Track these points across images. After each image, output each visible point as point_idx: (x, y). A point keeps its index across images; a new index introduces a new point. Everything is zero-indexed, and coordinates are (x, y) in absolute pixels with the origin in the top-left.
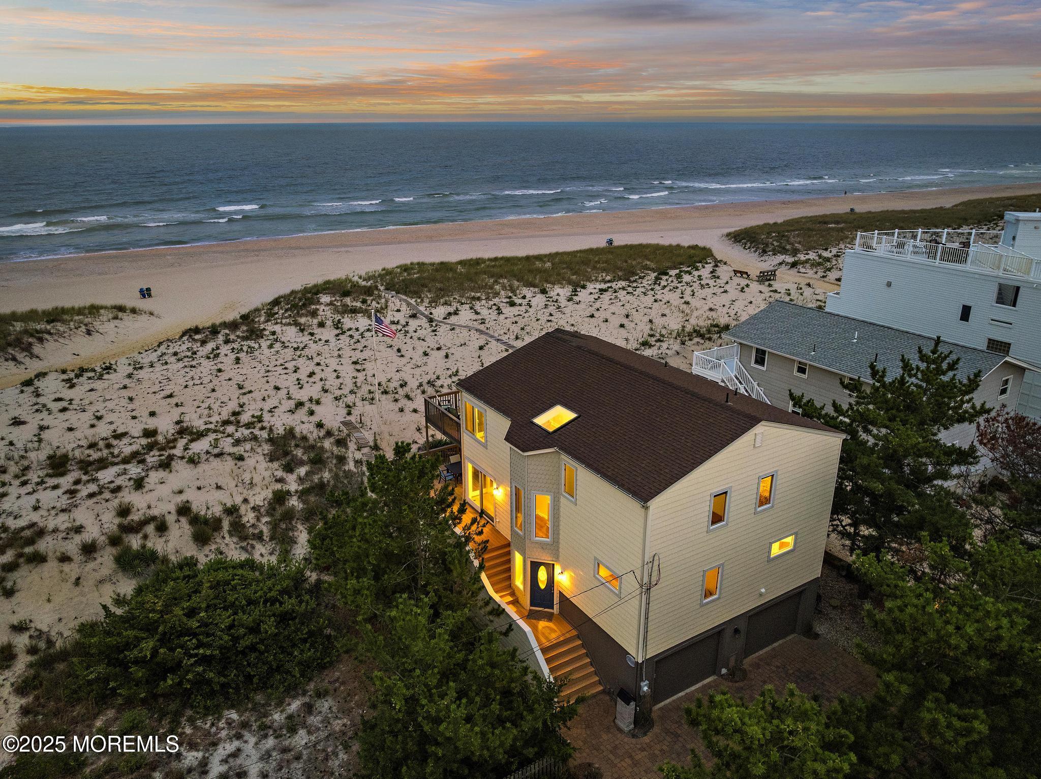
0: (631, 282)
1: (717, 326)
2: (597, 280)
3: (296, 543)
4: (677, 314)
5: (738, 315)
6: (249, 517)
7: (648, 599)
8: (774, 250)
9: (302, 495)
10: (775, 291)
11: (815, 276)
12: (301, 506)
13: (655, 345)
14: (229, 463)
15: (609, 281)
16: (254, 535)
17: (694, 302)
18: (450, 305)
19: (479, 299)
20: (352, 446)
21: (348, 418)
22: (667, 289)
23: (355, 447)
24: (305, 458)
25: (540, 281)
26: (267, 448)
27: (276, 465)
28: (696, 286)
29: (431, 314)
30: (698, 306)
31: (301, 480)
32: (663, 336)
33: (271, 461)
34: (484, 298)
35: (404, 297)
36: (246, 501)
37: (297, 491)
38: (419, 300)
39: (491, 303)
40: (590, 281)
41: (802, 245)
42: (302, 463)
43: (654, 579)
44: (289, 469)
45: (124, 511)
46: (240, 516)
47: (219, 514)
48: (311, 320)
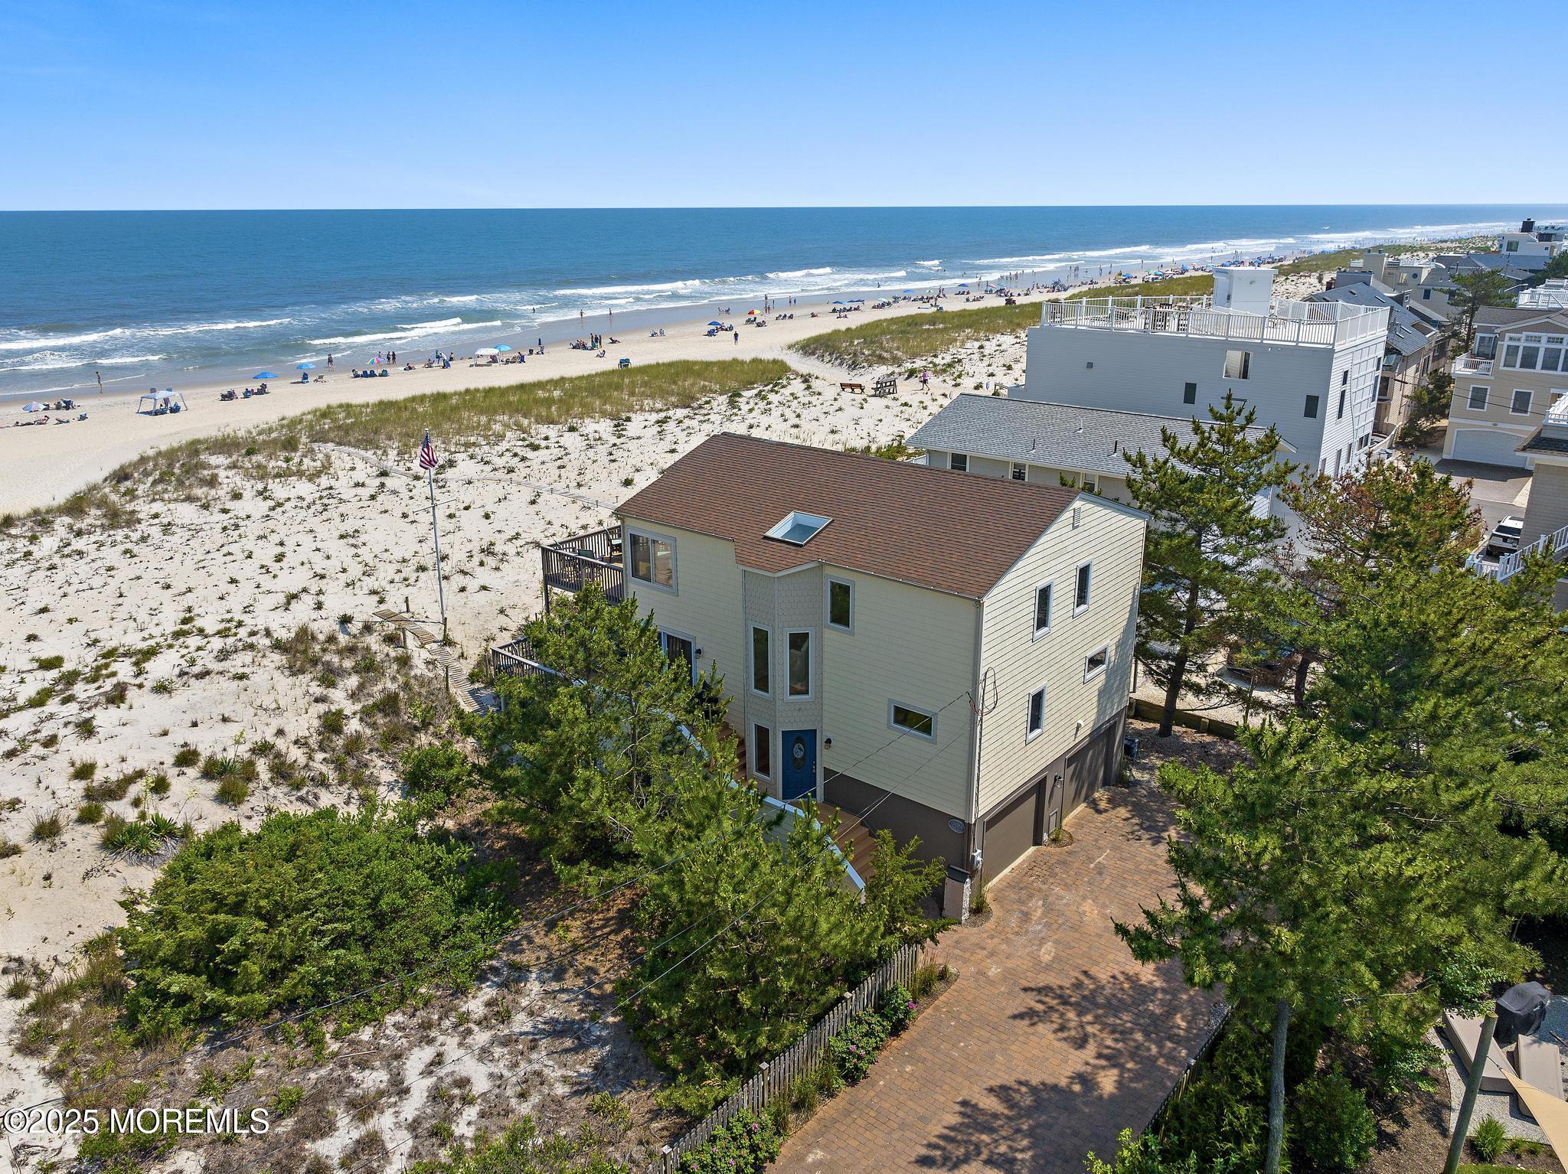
0: (695, 409)
1: (853, 450)
3: (377, 784)
5: (873, 436)
7: (981, 732)
8: (867, 361)
9: (365, 715)
10: (906, 405)
11: (946, 385)
12: (369, 732)
15: (662, 410)
16: (312, 780)
19: (476, 445)
20: (411, 642)
22: (757, 412)
23: (417, 644)
24: (347, 665)
25: (559, 416)
28: (794, 404)
30: (814, 429)
31: (353, 696)
34: (483, 442)
36: (280, 732)
37: (354, 712)
39: (500, 449)
42: (345, 674)
44: (328, 681)
45: (83, 772)
46: (278, 755)
47: (246, 756)
48: (213, 492)
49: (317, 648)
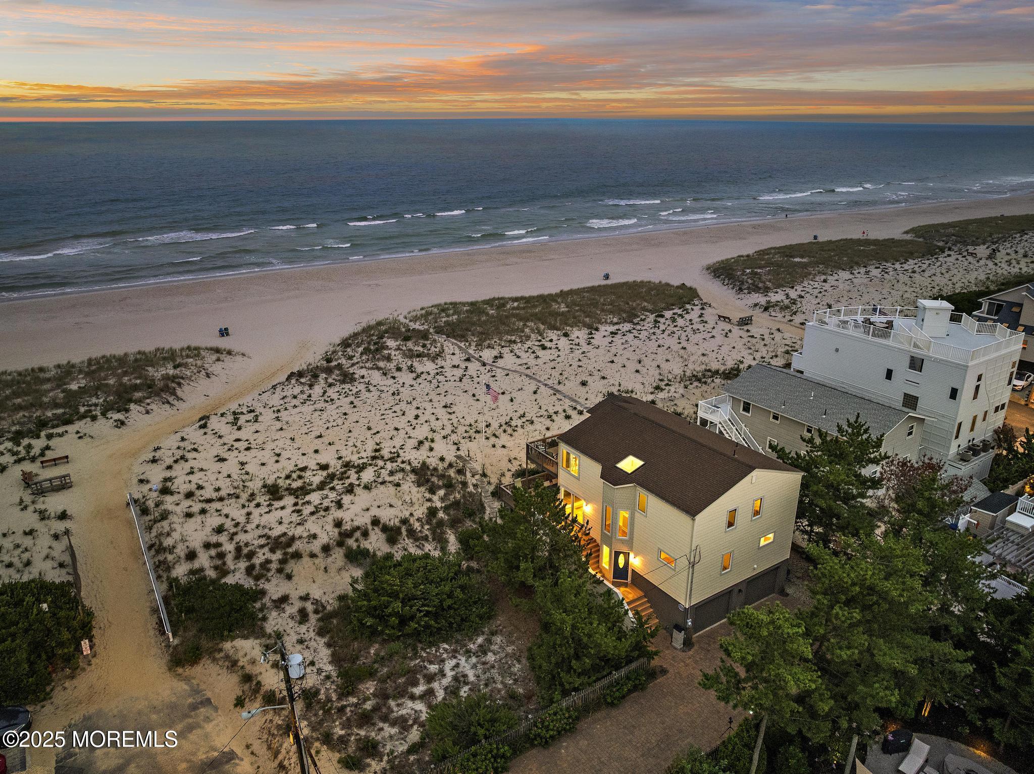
0: (635, 324)
1: (709, 371)
2: (606, 322)
3: (448, 542)
4: (678, 359)
5: (725, 359)
6: (417, 526)
7: (693, 571)
8: (748, 288)
9: (446, 509)
10: (752, 337)
11: (783, 320)
12: (446, 517)
13: (665, 389)
14: (392, 489)
15: (617, 324)
16: (422, 537)
17: (691, 348)
18: (493, 348)
19: (515, 342)
20: (469, 475)
21: (458, 453)
22: (667, 333)
23: (470, 475)
24: (441, 483)
25: (561, 324)
26: (412, 477)
27: (423, 489)
28: (689, 329)
29: (481, 357)
30: (694, 352)
31: (442, 499)
32: (670, 380)
33: (419, 486)
34: (519, 341)
35: (453, 341)
36: (411, 515)
37: (441, 507)
38: (467, 344)
39: (526, 346)
40: (600, 322)
41: (773, 283)
42: (440, 488)
43: (697, 559)
44: (432, 491)
45: (338, 524)
46: (410, 525)
47: (398, 524)
48: (388, 365)
49: (429, 473)
